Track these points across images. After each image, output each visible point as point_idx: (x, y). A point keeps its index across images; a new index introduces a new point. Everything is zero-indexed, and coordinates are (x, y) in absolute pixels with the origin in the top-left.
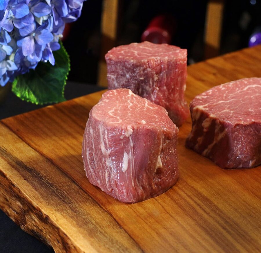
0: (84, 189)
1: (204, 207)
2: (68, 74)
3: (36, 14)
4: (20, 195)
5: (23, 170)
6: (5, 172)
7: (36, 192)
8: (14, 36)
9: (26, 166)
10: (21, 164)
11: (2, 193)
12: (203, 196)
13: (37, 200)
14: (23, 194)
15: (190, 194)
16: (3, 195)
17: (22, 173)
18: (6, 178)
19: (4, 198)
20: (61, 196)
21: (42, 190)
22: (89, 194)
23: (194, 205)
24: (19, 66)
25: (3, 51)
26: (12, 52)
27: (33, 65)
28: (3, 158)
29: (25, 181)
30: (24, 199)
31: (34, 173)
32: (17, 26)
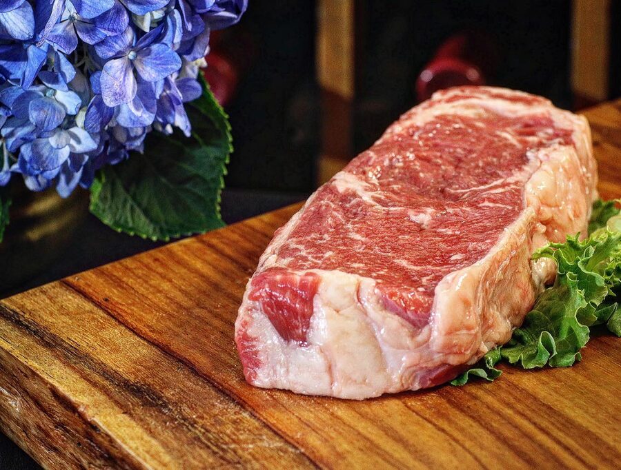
0: (275, 426)
1: (583, 452)
2: (227, 161)
3: (133, 8)
4: (114, 451)
5: (120, 392)
6: (73, 399)
7: (154, 442)
8: (84, 65)
9: (128, 381)
10: (114, 377)
11: (71, 454)
12: (578, 427)
13: (155, 459)
14: (121, 447)
15: (545, 424)
16: (72, 458)
17: (117, 397)
18: (76, 415)
19: (76, 465)
20: (217, 446)
21: (168, 435)
22: (287, 438)
23: (556, 448)
24: (98, 140)
25: (57, 105)
26: (80, 105)
27: (136, 138)
28: (69, 365)
29: (125, 415)
30: (123, 460)
31: (147, 397)
32: (86, 39)
